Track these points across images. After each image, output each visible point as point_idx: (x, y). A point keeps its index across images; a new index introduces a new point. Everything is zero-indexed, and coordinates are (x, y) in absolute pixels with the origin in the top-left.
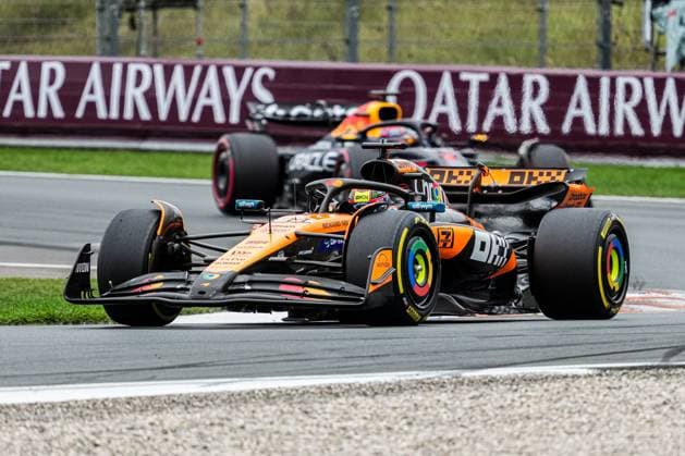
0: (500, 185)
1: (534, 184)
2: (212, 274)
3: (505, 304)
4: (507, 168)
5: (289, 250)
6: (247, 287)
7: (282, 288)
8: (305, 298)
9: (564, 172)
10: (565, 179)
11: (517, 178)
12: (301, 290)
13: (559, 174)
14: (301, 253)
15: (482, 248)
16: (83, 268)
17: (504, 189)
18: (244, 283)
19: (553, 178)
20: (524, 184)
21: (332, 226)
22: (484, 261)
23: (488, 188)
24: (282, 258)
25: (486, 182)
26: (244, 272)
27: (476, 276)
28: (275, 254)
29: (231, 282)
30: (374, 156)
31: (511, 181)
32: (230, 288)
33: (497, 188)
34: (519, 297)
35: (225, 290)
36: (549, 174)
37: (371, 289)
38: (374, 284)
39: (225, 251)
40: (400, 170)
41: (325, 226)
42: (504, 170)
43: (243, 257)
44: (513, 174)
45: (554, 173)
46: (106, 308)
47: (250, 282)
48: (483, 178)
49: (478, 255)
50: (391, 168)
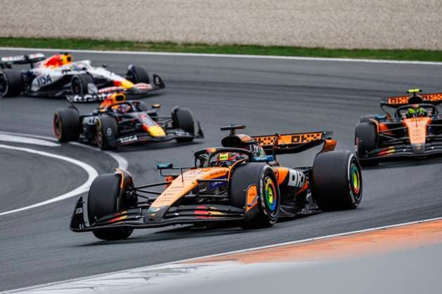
0: (287, 143)
1: (305, 141)
2: (156, 208)
3: (303, 208)
4: (290, 135)
5: (195, 190)
6: (177, 214)
7: (196, 213)
8: (210, 218)
9: (321, 134)
10: (322, 137)
11: (296, 140)
12: (207, 213)
13: (318, 135)
14: (201, 191)
15: (293, 179)
16: (80, 211)
17: (289, 145)
18: (174, 212)
19: (315, 138)
20: (300, 142)
21: (215, 174)
22: (294, 185)
23: (281, 146)
24: (191, 195)
25: (280, 143)
26: (173, 205)
27: (289, 195)
28: (188, 193)
29: (167, 212)
30: (228, 133)
31: (293, 141)
32: (167, 215)
33: (285, 146)
34: (308, 203)
35: (164, 217)
36: (313, 136)
37: (248, 209)
38: (249, 206)
39: (160, 194)
40: (243, 140)
41: (211, 175)
42: (288, 136)
43: (171, 197)
44: (293, 138)
45: (315, 135)
46: (94, 233)
47: (177, 211)
48: (279, 141)
49: (292, 183)
50: (238, 139)
